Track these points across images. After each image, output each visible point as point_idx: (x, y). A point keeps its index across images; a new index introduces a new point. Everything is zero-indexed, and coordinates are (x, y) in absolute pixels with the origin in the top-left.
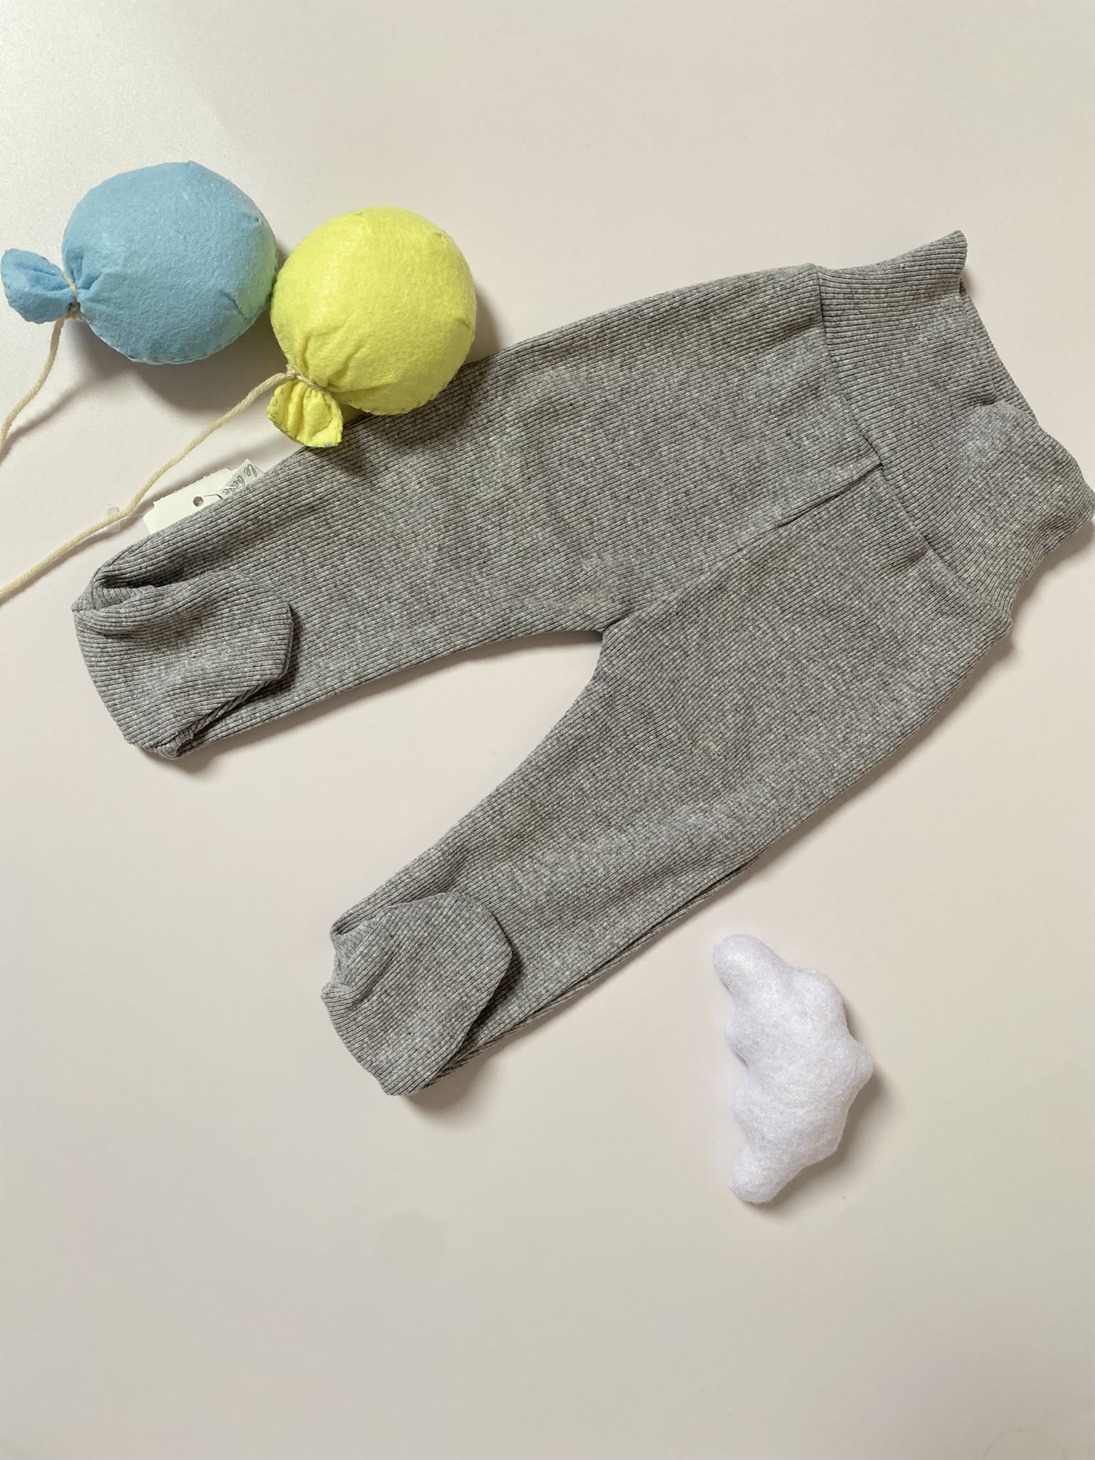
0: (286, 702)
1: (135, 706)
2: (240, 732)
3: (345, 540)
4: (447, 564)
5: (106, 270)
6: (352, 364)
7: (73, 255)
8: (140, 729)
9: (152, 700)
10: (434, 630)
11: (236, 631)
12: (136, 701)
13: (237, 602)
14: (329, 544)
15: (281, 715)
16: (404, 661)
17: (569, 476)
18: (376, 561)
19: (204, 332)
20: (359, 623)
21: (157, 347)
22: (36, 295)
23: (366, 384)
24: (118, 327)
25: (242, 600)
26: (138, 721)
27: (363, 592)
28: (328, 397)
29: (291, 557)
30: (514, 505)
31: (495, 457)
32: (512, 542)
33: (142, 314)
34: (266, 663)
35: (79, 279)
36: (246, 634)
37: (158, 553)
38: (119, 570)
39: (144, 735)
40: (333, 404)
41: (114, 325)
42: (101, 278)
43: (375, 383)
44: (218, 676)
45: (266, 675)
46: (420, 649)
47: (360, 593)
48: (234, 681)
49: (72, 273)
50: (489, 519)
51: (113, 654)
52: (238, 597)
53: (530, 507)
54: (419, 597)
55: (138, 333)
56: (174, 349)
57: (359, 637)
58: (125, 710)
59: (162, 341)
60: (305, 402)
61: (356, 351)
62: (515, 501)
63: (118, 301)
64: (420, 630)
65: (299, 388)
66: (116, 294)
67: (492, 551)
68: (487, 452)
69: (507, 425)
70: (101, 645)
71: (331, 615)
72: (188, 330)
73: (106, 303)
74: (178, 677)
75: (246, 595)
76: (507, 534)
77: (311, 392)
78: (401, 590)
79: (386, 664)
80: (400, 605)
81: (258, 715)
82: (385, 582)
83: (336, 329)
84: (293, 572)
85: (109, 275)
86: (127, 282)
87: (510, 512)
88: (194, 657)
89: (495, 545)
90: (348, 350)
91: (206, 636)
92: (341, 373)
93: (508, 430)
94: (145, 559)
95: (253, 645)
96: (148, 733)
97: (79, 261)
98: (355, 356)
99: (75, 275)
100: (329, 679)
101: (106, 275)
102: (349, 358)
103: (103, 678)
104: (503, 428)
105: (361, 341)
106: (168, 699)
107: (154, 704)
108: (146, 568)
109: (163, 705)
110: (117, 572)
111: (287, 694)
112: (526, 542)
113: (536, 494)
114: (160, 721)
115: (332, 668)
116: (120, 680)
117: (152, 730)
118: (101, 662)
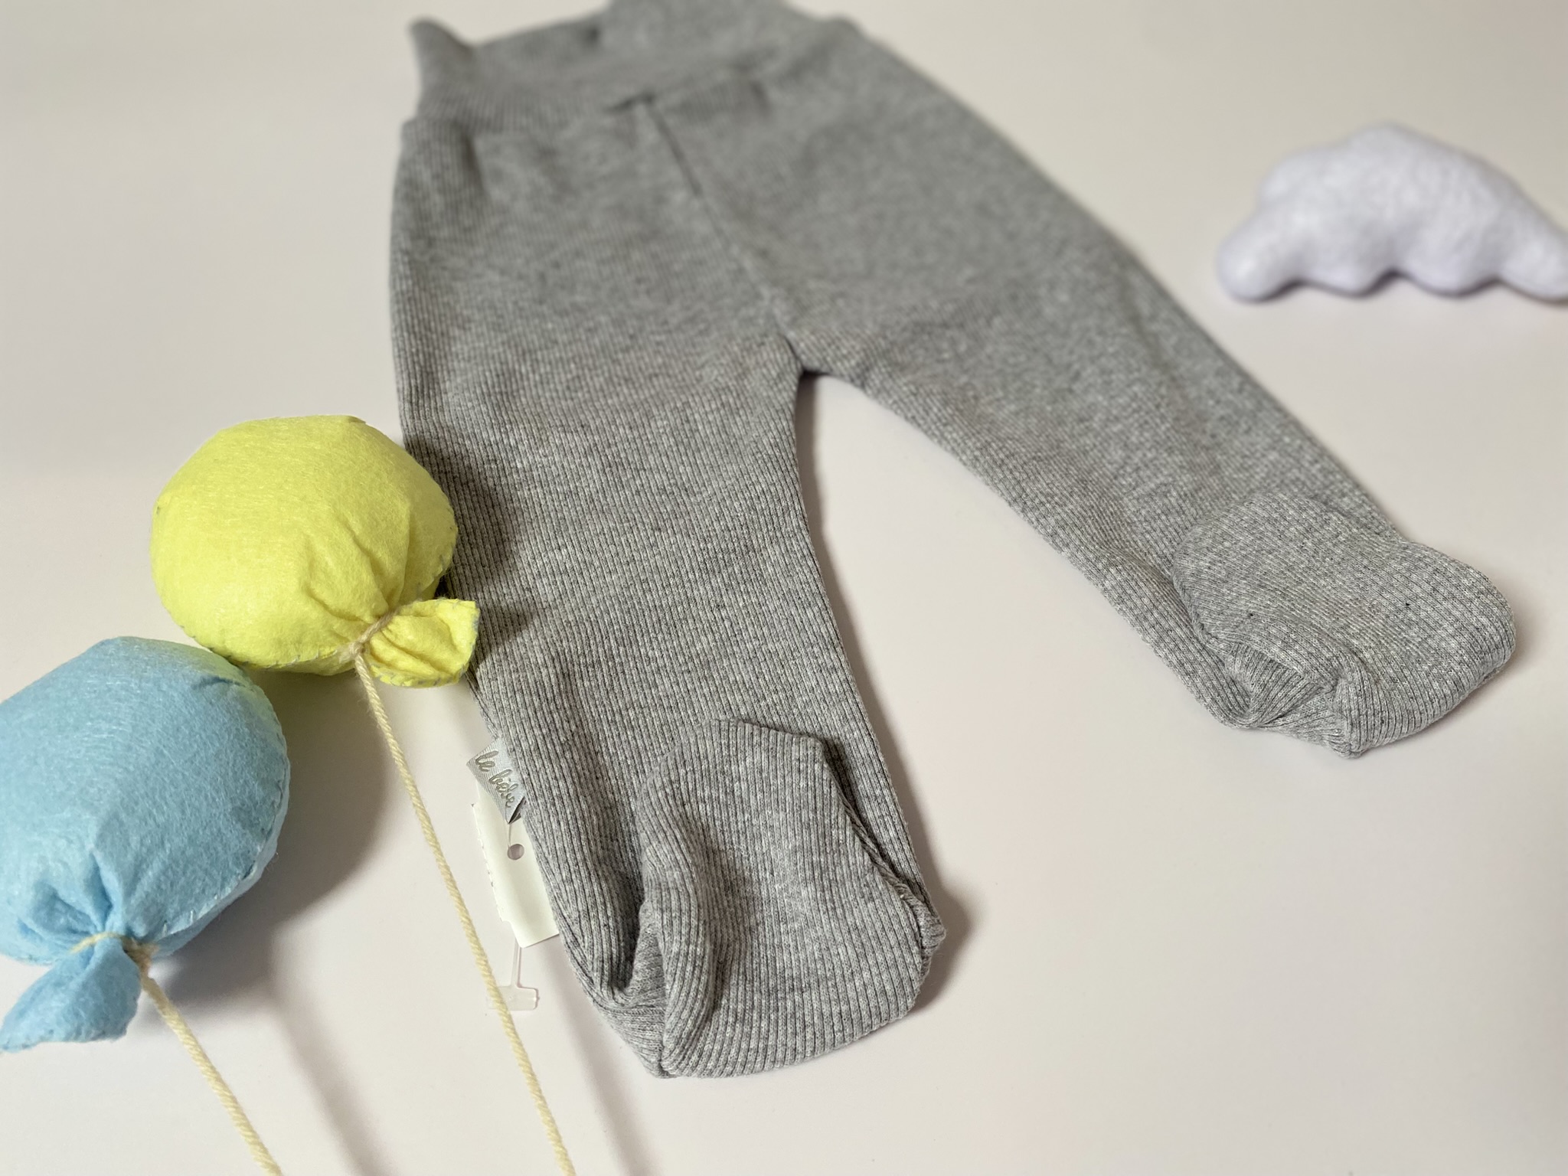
0: (860, 750)
1: (847, 974)
2: (905, 824)
3: (621, 649)
5: (90, 845)
6: (367, 545)
7: (43, 913)
8: (888, 968)
9: (839, 939)
10: (773, 552)
11: (737, 800)
12: (838, 972)
13: (690, 787)
14: (623, 672)
15: (882, 759)
16: (814, 588)
17: (589, 392)
18: (661, 615)
19: (247, 738)
20: (749, 646)
21: (246, 816)
22: (84, 986)
23: (401, 539)
24: (191, 868)
25: (689, 779)
26: (874, 970)
27: (703, 638)
28: (405, 609)
29: (633, 723)
30: (614, 449)
31: (545, 463)
32: (664, 459)
33: (183, 812)
34: (795, 755)
35: (89, 922)
36: (744, 786)
37: (587, 890)
38: (603, 961)
39: (900, 960)
40: (418, 605)
41: (184, 873)
42: (99, 858)
43: (404, 528)
44: (809, 828)
45: (815, 755)
46: (798, 569)
47: (704, 643)
48: (819, 805)
49: (74, 932)
50: (628, 481)
51: (749, 1003)
52: (682, 784)
53: (621, 430)
54: (721, 563)
55: (212, 833)
56: (259, 792)
57: (770, 646)
58: (852, 994)
59: (238, 803)
60: (402, 643)
61: (349, 529)
62: (609, 446)
63: (148, 841)
64: (770, 570)
65: (378, 644)
66: (134, 840)
67: (672, 481)
68: (535, 473)
69: (505, 441)
70: (731, 1020)
71: (732, 679)
72: (236, 755)
73: (144, 866)
74: (804, 893)
75: (682, 772)
76: (652, 463)
77: (390, 631)
78: (708, 587)
79: (816, 609)
80: (729, 592)
81: (878, 792)
82: (694, 609)
83: (309, 547)
84: (657, 723)
85: (101, 838)
86: (123, 816)
87: (623, 455)
88: (772, 874)
89: (664, 478)
90: (346, 541)
91: (739, 849)
92: (376, 568)
93: (513, 442)
94: (592, 914)
95: (764, 775)
96: (897, 953)
97: (59, 906)
98: (357, 533)
99: (79, 927)
100: (830, 686)
101: (97, 846)
102: (356, 542)
103: (790, 1031)
104: (508, 448)
105: (338, 518)
106: (839, 911)
107: (847, 936)
108: (608, 918)
109: (850, 920)
110: (606, 966)
111: (847, 749)
112: (667, 442)
113: (604, 421)
114: (878, 925)
115: (814, 683)
116: (797, 998)
117: (893, 943)
118: (760, 1027)
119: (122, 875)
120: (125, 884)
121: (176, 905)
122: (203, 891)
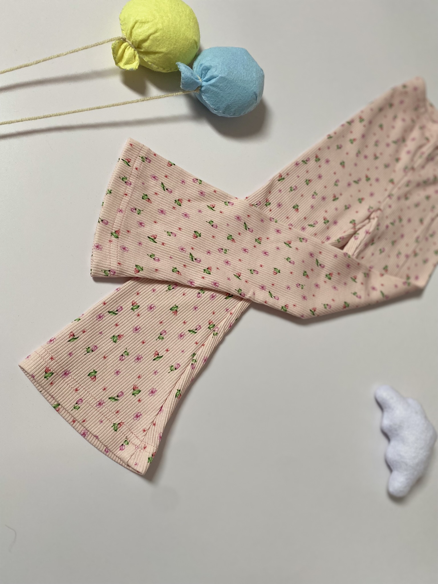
5: (220, 75)
19: (244, 106)
21: (228, 108)
42: (217, 78)
56: (233, 110)
59: (230, 106)
63: (221, 87)
66: (222, 84)
72: (241, 104)
97: (207, 71)
119: (214, 83)
120: (212, 84)
121: (208, 95)
122: (211, 101)
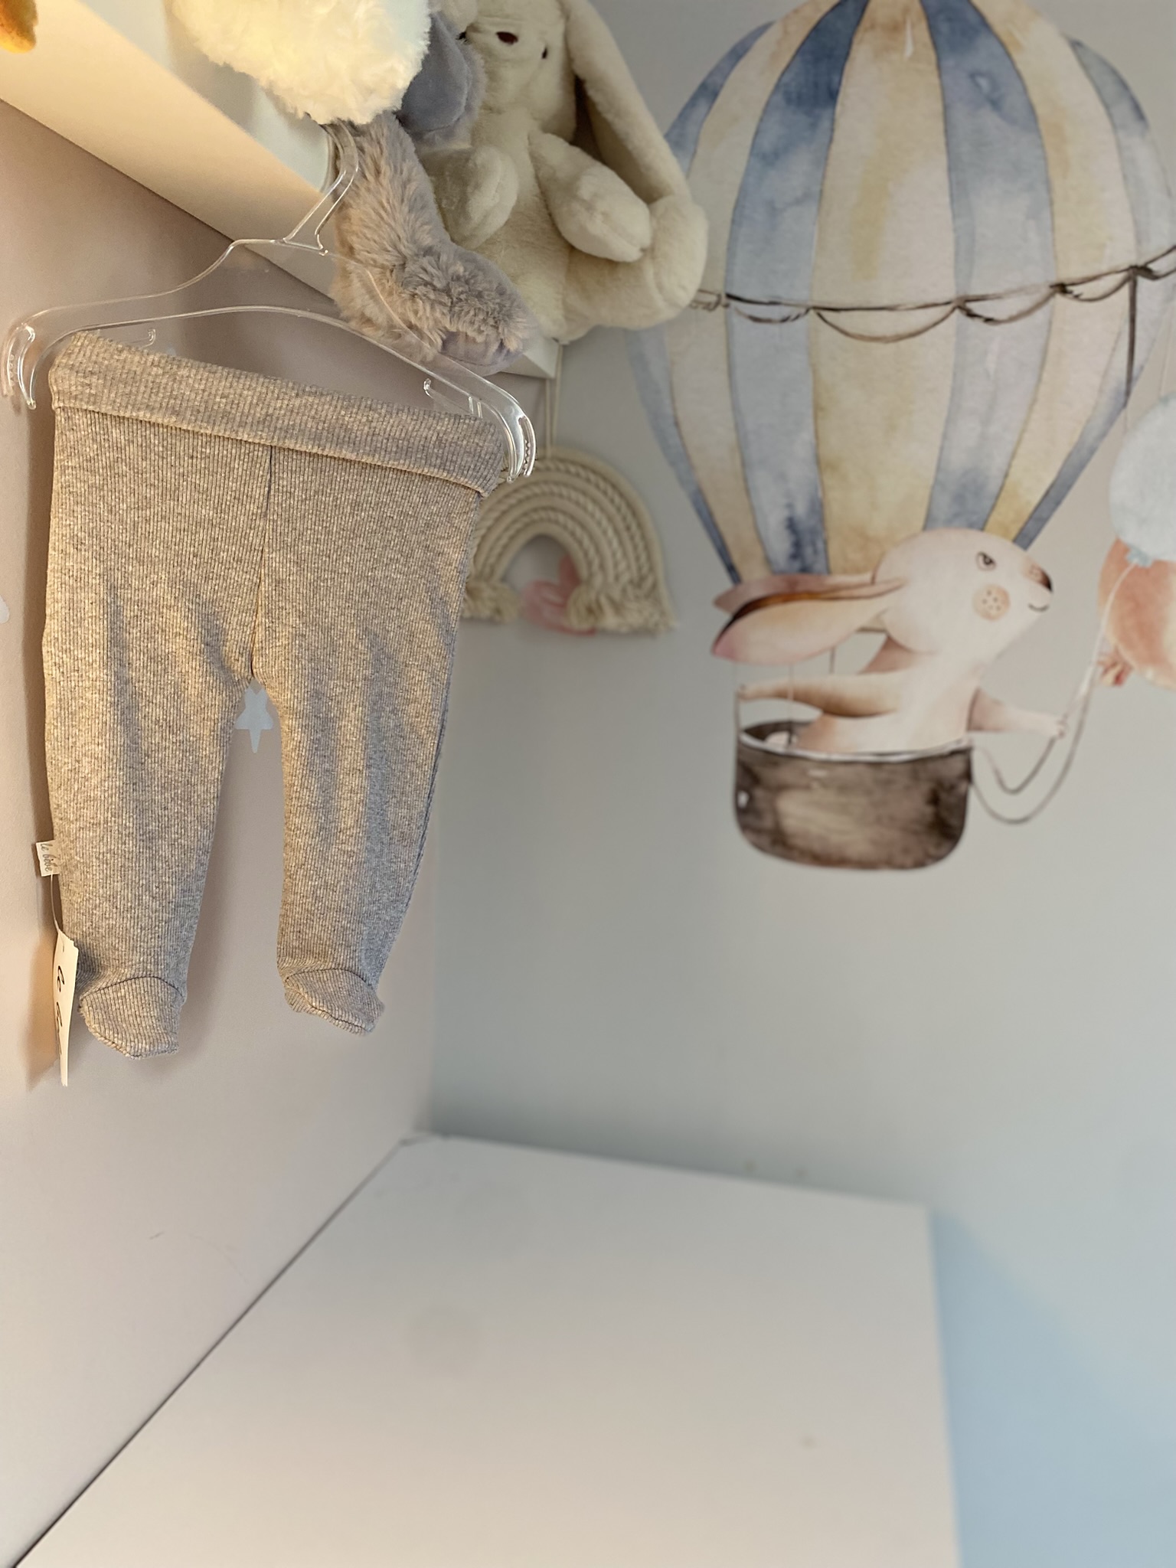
4: (160, 756)
10: (200, 788)
17: (140, 631)
30: (141, 684)
32: (165, 700)
46: (209, 804)
50: (142, 707)
53: (149, 674)
54: (173, 786)
62: (139, 682)
76: (158, 700)
87: (144, 690)
113: (142, 665)
